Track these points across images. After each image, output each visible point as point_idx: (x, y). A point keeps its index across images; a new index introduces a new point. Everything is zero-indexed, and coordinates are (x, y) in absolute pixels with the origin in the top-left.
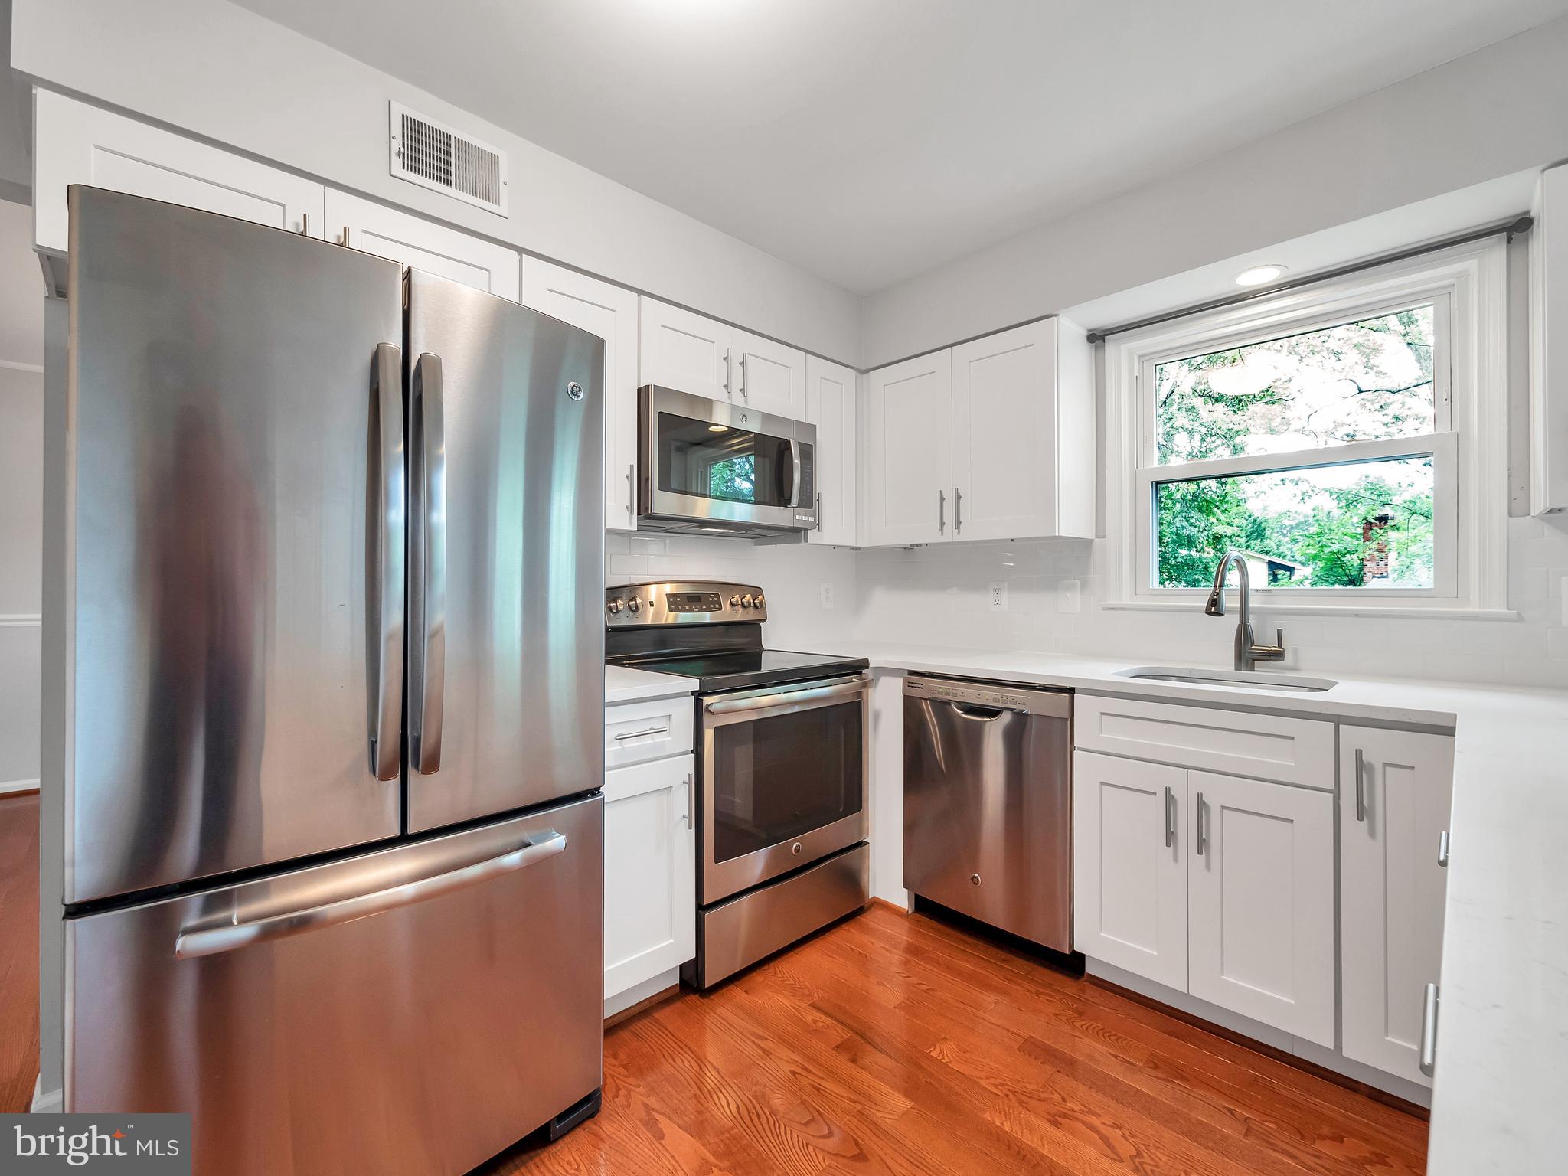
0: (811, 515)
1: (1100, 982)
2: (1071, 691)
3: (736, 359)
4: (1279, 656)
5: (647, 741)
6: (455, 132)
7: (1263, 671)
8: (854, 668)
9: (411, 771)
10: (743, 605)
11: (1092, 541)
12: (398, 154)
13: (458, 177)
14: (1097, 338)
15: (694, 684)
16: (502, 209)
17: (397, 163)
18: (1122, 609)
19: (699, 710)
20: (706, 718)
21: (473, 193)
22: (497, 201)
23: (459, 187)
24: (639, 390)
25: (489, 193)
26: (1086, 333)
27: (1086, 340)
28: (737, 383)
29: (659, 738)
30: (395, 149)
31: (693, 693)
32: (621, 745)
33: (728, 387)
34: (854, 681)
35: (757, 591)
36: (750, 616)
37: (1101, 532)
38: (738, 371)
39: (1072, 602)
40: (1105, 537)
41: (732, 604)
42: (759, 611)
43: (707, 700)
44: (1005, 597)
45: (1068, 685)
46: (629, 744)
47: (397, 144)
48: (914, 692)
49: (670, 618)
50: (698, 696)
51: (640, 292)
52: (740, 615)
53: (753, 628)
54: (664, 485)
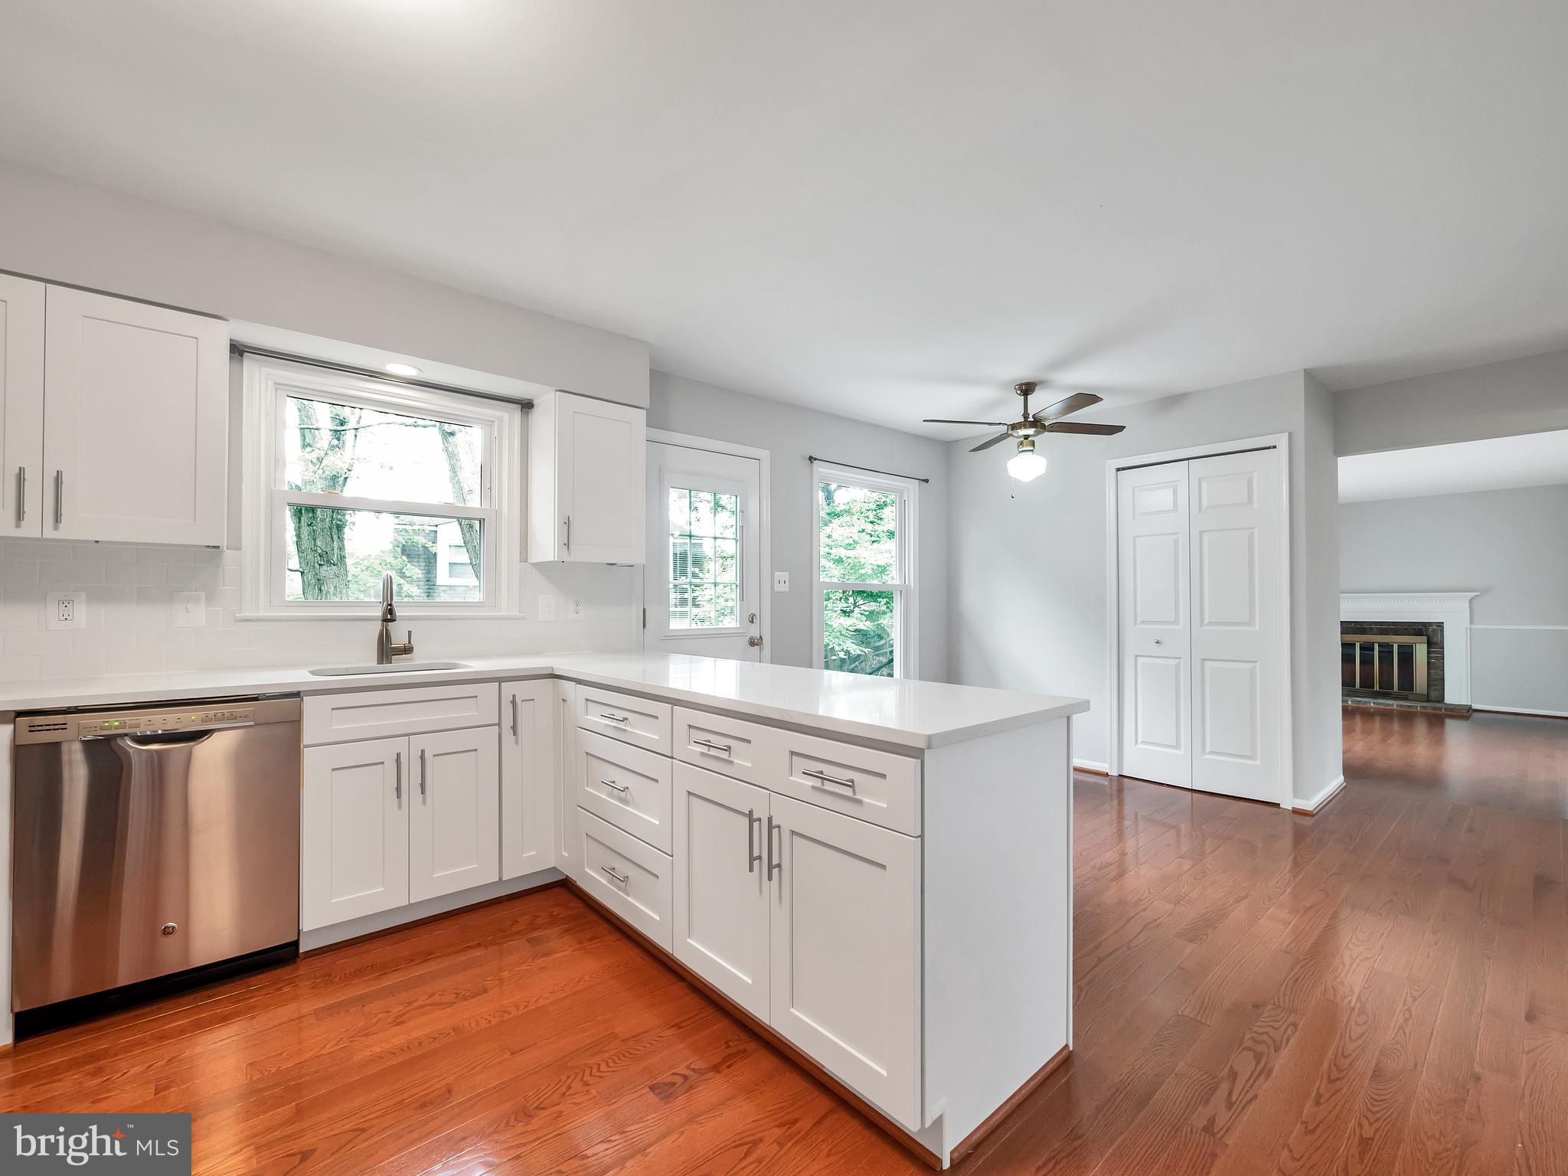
1: (316, 952)
2: (297, 694)
4: (410, 650)
7: (399, 662)
14: (238, 350)
18: (258, 620)
40: (240, 549)
44: (80, 610)
45: (295, 690)
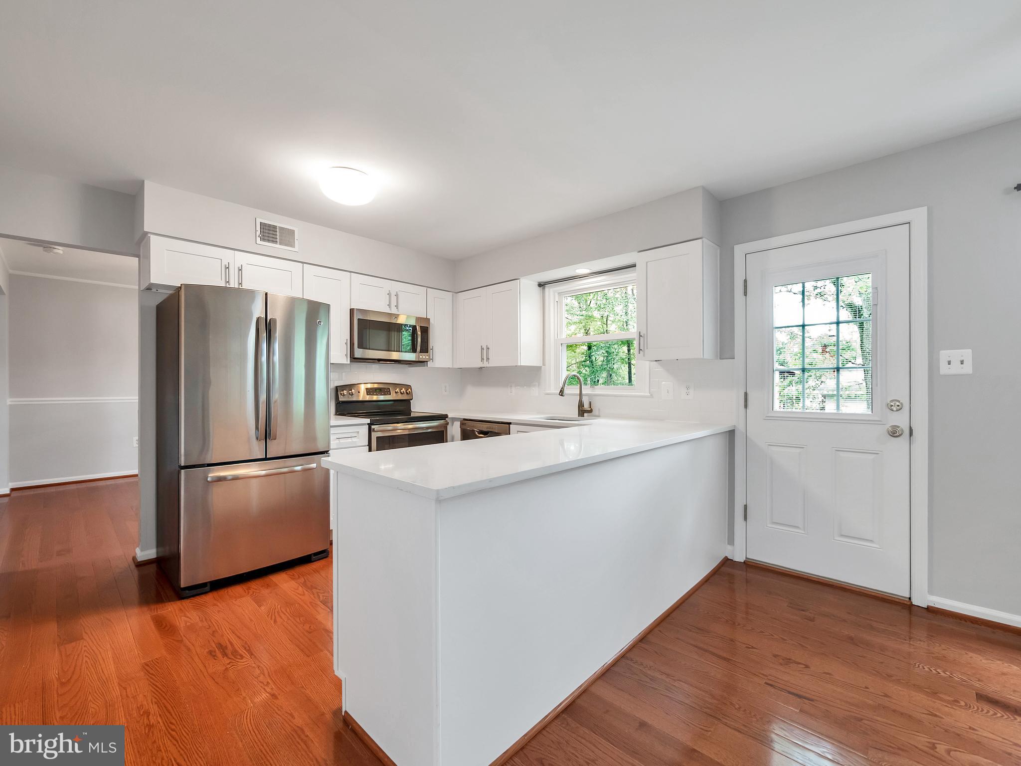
0: (428, 356)
2: (510, 423)
3: (393, 294)
4: (591, 411)
5: (349, 440)
6: (278, 225)
7: (586, 417)
8: (444, 417)
9: (268, 440)
10: (401, 393)
11: (541, 367)
12: (259, 236)
13: (280, 239)
14: (542, 285)
15: (368, 421)
16: (296, 249)
17: (258, 239)
18: (550, 394)
19: (370, 431)
20: (373, 433)
21: (286, 245)
22: (294, 247)
23: (280, 244)
24: (351, 309)
25: (291, 244)
26: (537, 283)
27: (537, 286)
28: (394, 303)
29: (354, 440)
30: (257, 235)
31: (368, 424)
32: (339, 441)
33: (389, 305)
34: (442, 422)
35: (409, 386)
36: (405, 397)
37: (544, 364)
38: (394, 299)
39: (534, 391)
41: (396, 392)
42: (409, 395)
43: (373, 427)
44: (513, 389)
46: (342, 441)
47: (258, 233)
48: (464, 427)
49: (368, 398)
50: (370, 425)
51: (351, 272)
52: (400, 397)
53: (407, 402)
54: (361, 346)
